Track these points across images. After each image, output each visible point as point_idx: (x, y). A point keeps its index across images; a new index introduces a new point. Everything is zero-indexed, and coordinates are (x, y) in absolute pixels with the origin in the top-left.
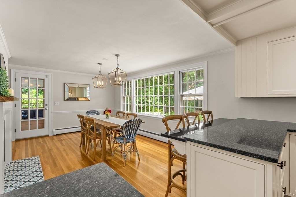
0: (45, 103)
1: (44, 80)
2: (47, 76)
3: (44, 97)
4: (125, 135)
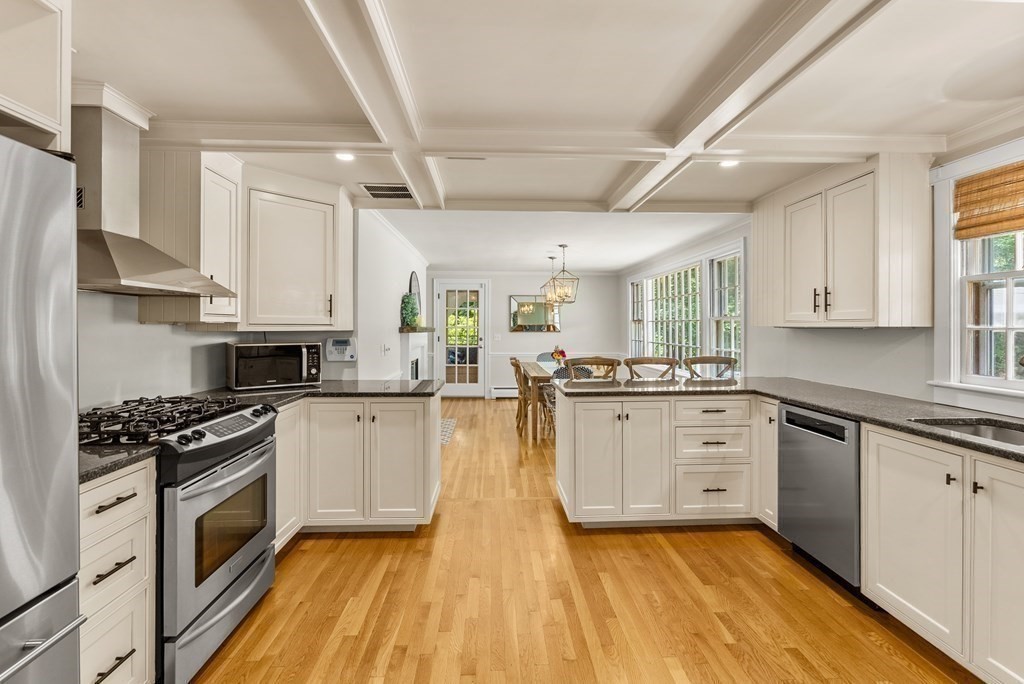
0: (480, 337)
1: (477, 292)
2: (483, 285)
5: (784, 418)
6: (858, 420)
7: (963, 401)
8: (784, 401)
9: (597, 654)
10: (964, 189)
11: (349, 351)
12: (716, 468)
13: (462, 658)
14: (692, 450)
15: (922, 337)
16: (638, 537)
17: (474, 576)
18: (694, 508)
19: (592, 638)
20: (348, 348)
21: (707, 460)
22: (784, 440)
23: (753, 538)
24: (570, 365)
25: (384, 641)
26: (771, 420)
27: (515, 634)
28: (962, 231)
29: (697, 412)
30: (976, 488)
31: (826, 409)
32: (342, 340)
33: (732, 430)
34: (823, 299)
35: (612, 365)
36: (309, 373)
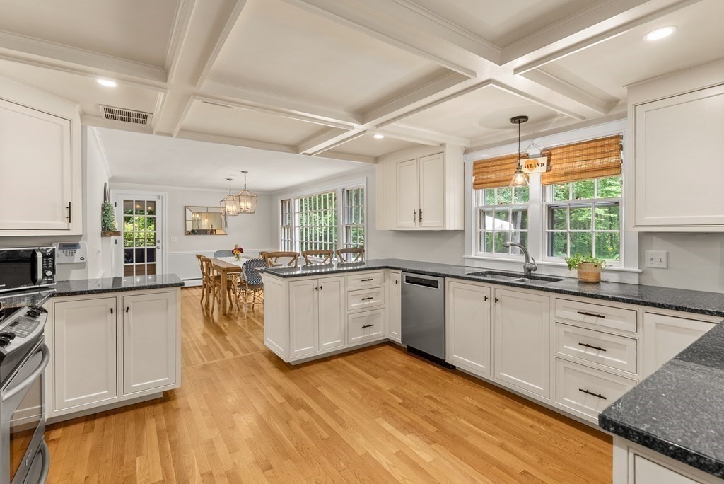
0: (157, 239)
1: (154, 202)
2: (159, 197)
3: (155, 230)
4: (246, 280)
5: (405, 279)
6: (444, 276)
7: (477, 264)
8: (404, 271)
9: (339, 430)
10: (477, 166)
11: (78, 254)
12: (368, 313)
13: (257, 462)
14: (356, 304)
15: (460, 235)
16: (328, 362)
17: (235, 413)
18: (357, 339)
19: (332, 423)
20: (77, 250)
21: (363, 309)
22: (404, 292)
23: (387, 350)
24: (266, 257)
25: (190, 474)
26: (397, 282)
27: (285, 437)
28: (477, 185)
29: (358, 281)
30: (496, 300)
31: (428, 272)
32: (71, 245)
33: (375, 290)
34: (418, 215)
35: (295, 256)
36: (45, 275)
